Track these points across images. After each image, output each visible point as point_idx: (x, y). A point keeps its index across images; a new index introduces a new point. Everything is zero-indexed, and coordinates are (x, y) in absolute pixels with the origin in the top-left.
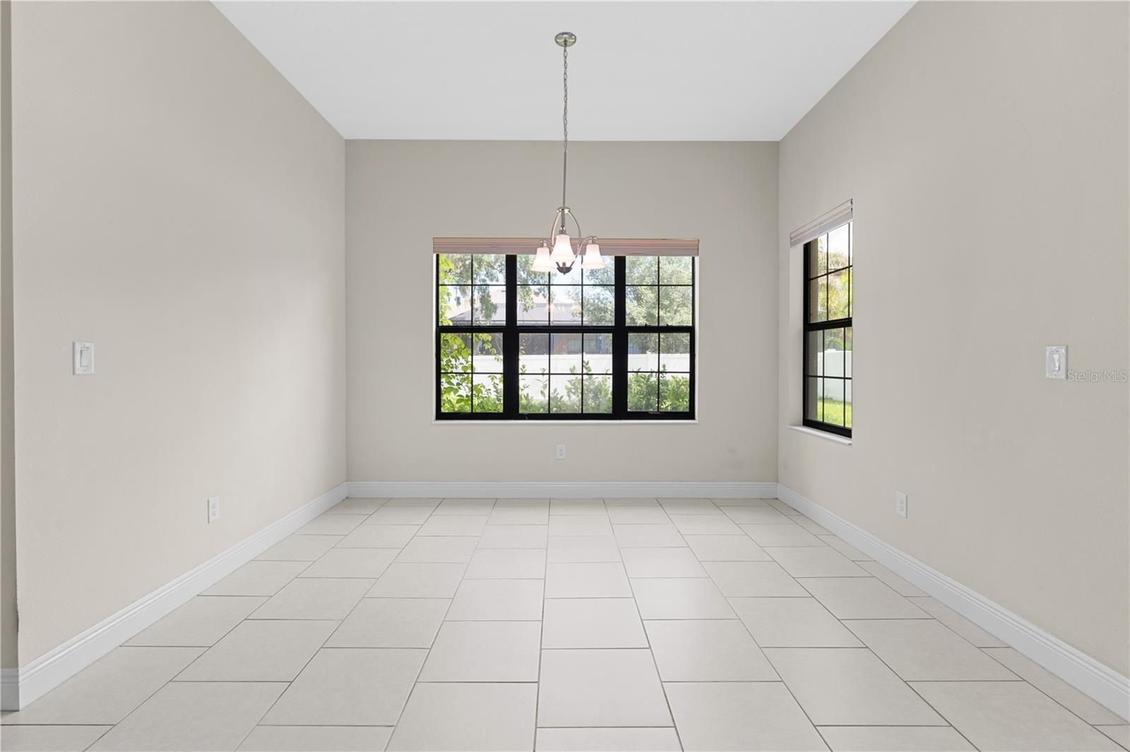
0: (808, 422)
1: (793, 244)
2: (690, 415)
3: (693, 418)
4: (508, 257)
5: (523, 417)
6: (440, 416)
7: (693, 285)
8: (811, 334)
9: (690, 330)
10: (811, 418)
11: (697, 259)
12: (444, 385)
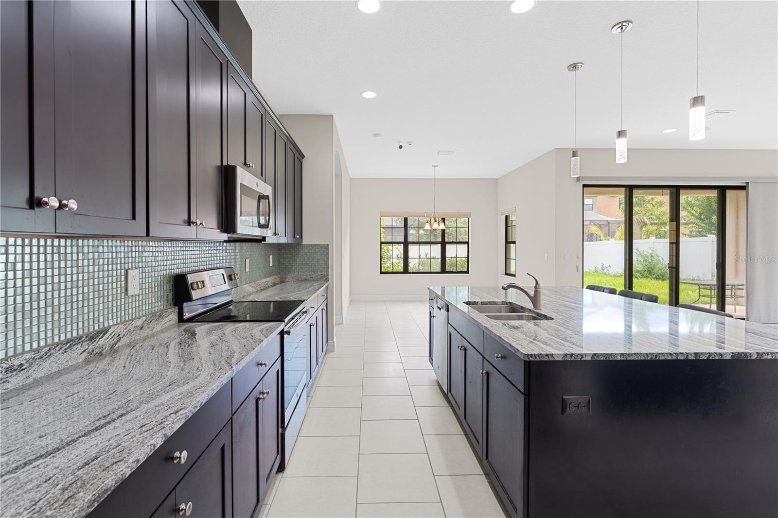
0: (506, 274)
1: (502, 215)
2: (467, 272)
3: (468, 273)
4: (405, 218)
5: (410, 273)
6: (382, 273)
7: (468, 227)
8: (508, 245)
9: (468, 243)
10: (508, 272)
11: (470, 219)
12: (382, 262)
